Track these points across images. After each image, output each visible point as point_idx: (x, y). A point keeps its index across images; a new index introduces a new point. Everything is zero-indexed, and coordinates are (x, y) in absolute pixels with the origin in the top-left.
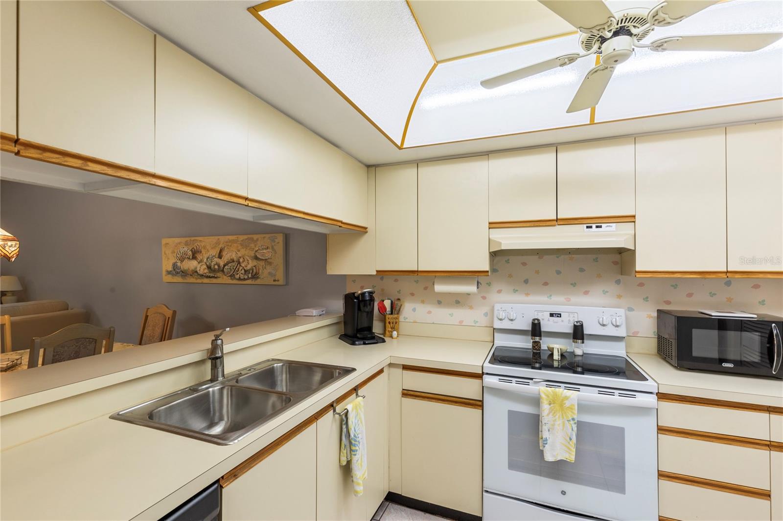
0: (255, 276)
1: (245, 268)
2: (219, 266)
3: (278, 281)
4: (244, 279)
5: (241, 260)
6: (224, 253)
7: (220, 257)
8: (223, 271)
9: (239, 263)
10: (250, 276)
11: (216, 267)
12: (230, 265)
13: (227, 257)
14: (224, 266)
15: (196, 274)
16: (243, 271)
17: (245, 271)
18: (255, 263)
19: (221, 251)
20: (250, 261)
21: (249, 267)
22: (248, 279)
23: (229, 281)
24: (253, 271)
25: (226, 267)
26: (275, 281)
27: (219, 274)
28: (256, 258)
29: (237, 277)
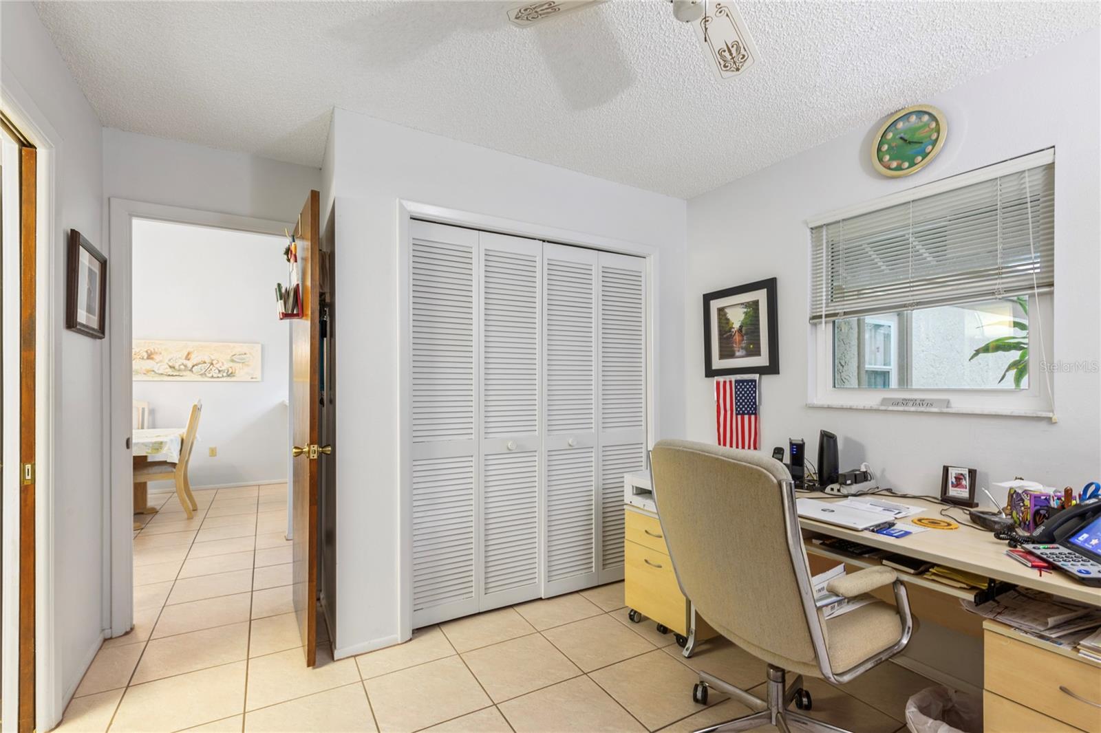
0: (230, 375)
1: (220, 369)
2: (186, 366)
3: (256, 378)
4: (218, 377)
5: (214, 362)
6: (193, 356)
7: (188, 358)
8: (191, 370)
9: (212, 364)
10: (225, 374)
11: (182, 367)
12: (200, 366)
13: (195, 359)
14: (193, 366)
15: (153, 373)
16: (217, 371)
17: (219, 371)
18: (231, 364)
19: (189, 354)
20: (225, 363)
21: (223, 368)
22: (223, 376)
23: (200, 378)
24: (228, 371)
25: (196, 367)
26: (252, 378)
27: (184, 373)
28: (233, 361)
29: (210, 375)
